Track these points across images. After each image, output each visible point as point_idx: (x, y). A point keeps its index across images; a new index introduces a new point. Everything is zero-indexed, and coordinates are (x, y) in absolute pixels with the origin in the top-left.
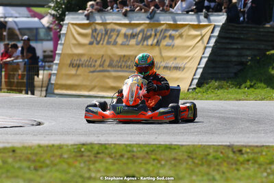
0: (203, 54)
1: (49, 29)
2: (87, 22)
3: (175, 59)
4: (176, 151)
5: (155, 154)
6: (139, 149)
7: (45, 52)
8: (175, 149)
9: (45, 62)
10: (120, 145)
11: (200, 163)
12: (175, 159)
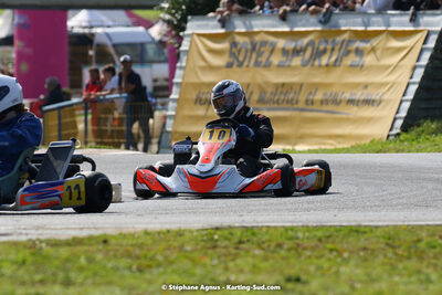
0: (411, 78)
1: (162, 44)
2: (222, 31)
3: (366, 86)
4: (366, 236)
5: (333, 242)
6: (307, 234)
7: (155, 80)
8: (365, 232)
9: (156, 97)
10: (275, 228)
11: (406, 254)
12: (365, 249)
